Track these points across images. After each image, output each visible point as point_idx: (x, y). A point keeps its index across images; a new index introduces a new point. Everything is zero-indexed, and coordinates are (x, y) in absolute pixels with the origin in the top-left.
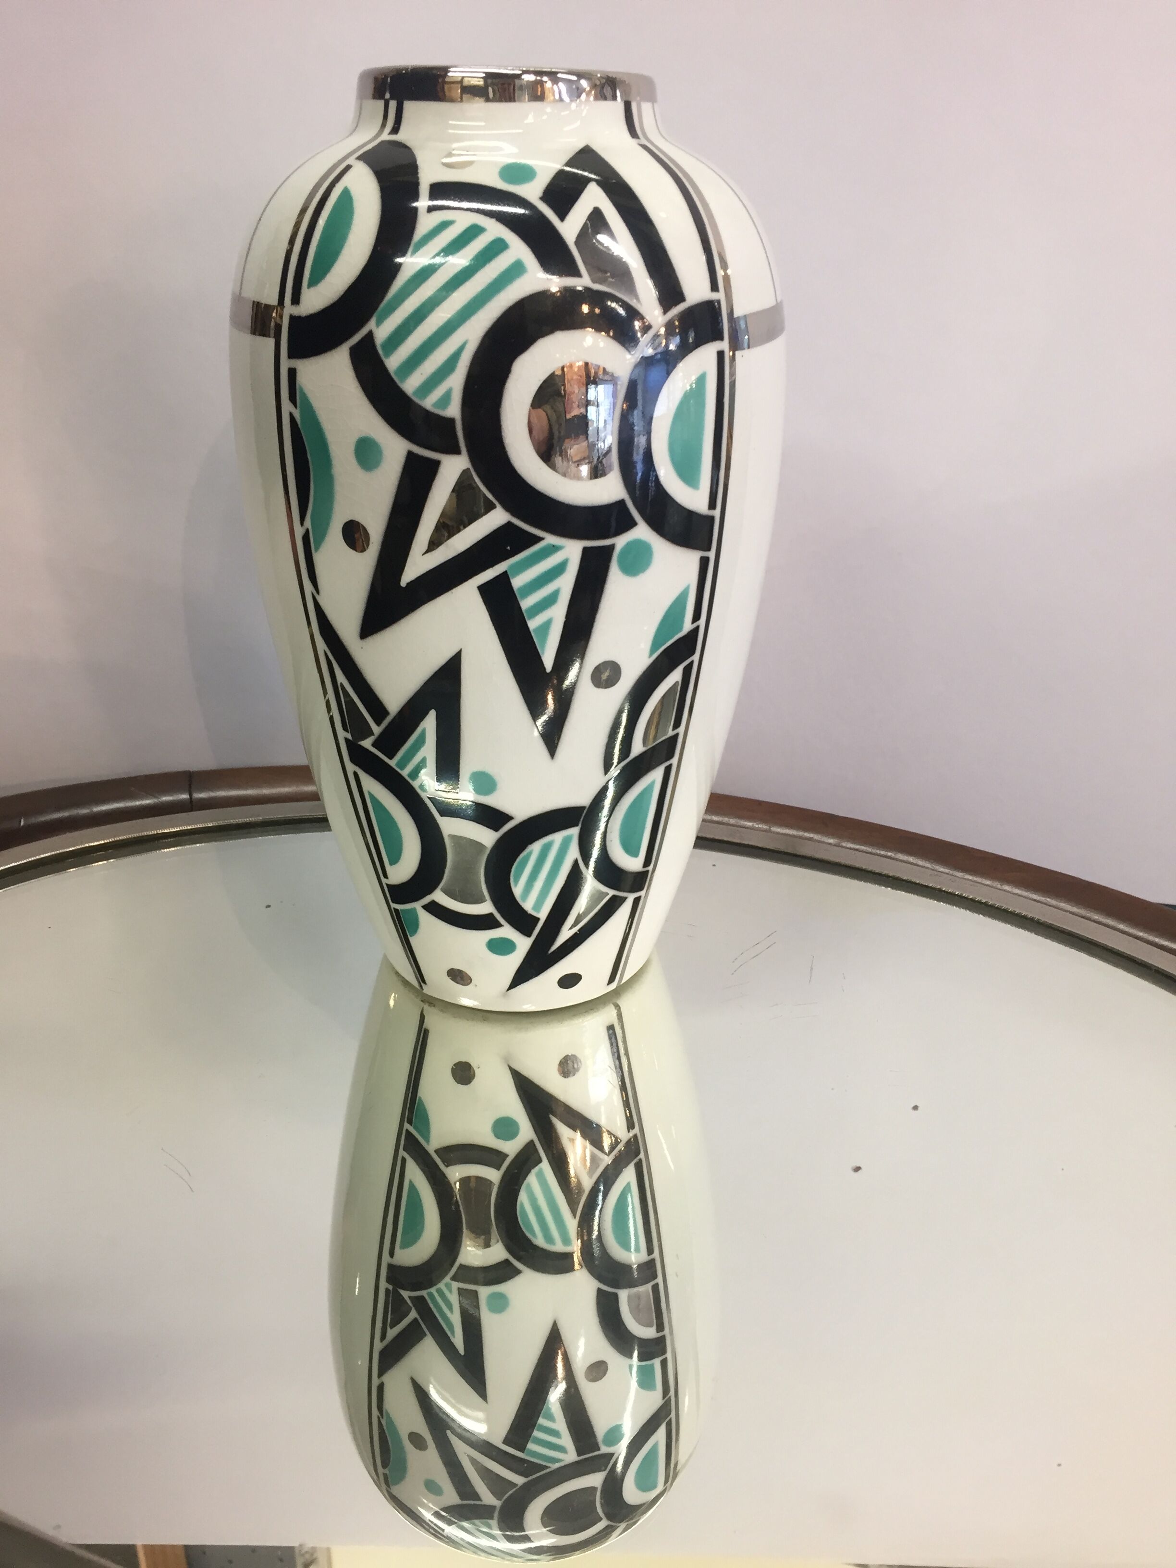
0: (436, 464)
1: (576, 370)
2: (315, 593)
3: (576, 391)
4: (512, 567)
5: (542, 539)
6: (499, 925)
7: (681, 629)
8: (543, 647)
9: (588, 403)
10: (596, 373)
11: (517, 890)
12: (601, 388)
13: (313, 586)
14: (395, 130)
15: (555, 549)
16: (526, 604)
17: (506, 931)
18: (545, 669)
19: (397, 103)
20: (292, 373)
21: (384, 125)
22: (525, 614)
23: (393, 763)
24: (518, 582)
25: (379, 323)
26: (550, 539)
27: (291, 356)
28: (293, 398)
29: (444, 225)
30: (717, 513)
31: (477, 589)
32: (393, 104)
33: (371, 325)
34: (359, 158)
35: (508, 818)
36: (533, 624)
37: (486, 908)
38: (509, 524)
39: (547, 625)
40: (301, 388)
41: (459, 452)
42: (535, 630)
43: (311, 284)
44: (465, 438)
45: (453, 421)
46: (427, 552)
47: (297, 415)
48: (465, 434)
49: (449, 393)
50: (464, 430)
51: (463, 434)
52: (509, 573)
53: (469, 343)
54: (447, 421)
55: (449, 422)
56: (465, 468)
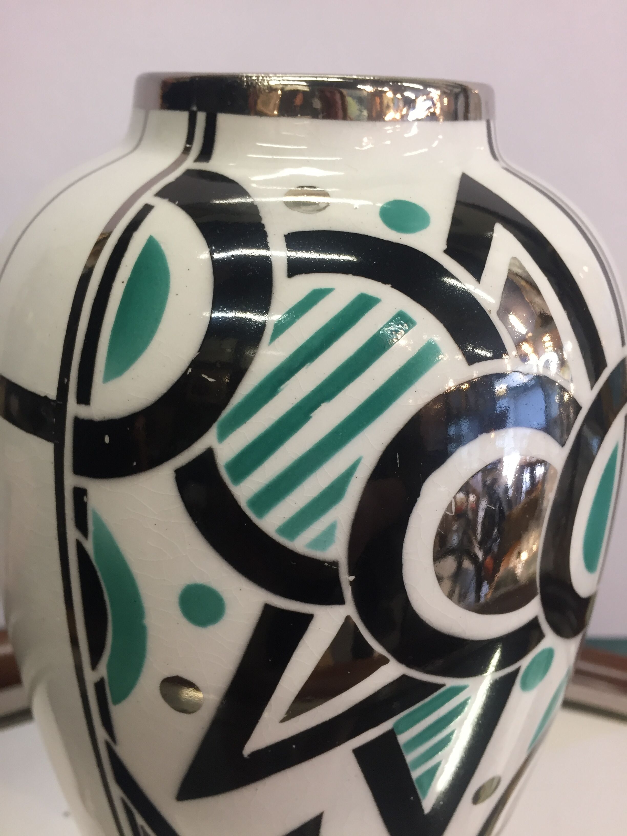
0: (307, 618)
4: (397, 724)
5: (443, 685)
8: (425, 793)
13: (109, 734)
14: (206, 154)
15: (454, 692)
16: (410, 758)
18: (423, 812)
19: (205, 115)
20: (80, 493)
21: (187, 151)
22: (409, 767)
24: (403, 739)
25: (222, 436)
26: (451, 683)
27: (78, 471)
28: (82, 527)
29: (316, 296)
31: (352, 753)
32: (201, 117)
33: (209, 440)
34: (161, 194)
36: (415, 774)
38: (403, 677)
39: (434, 769)
40: (95, 514)
41: (341, 601)
42: (420, 778)
43: (108, 377)
44: (351, 583)
45: (335, 564)
46: (284, 720)
47: (89, 546)
48: (352, 578)
49: (332, 528)
50: (350, 574)
51: (349, 580)
52: (395, 731)
53: (362, 461)
54: (326, 564)
55: (330, 565)
56: (348, 619)
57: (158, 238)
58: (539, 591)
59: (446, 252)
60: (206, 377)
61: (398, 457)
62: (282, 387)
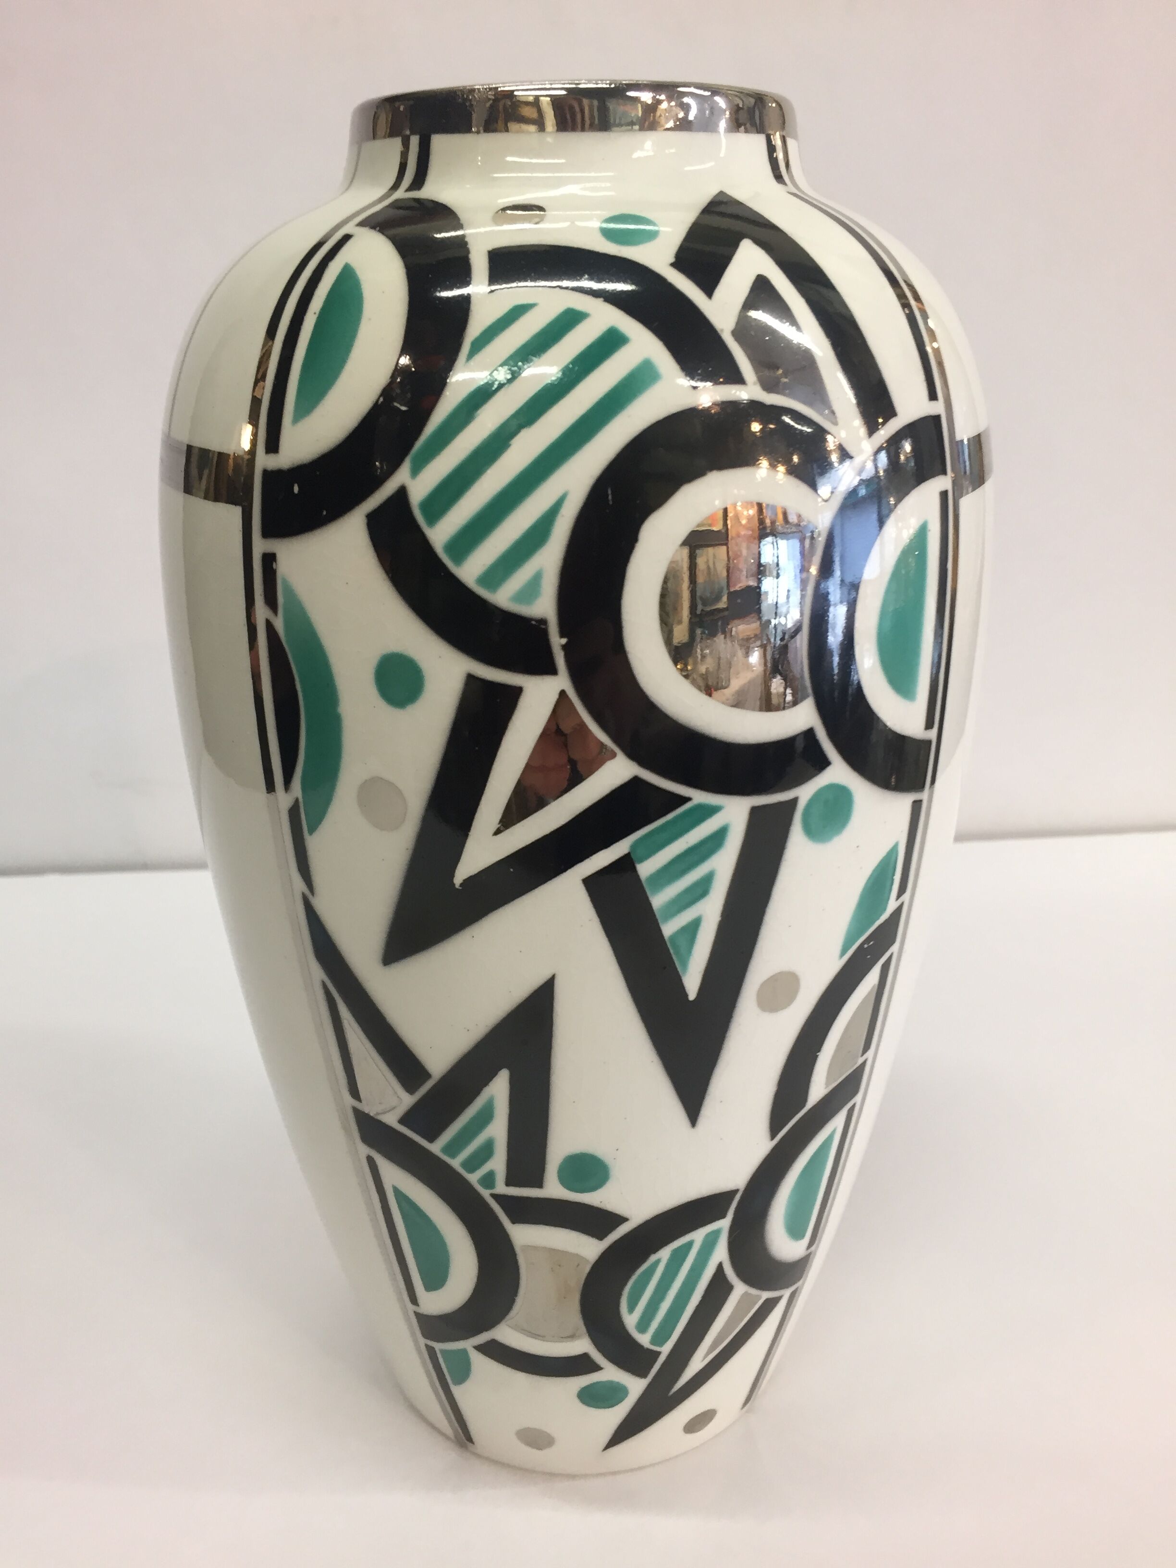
0: (515, 693)
1: (744, 522)
2: (307, 892)
3: (745, 552)
4: (634, 846)
5: (689, 799)
6: (597, 1368)
7: (885, 909)
8: (685, 965)
9: (760, 571)
10: (773, 523)
11: (630, 1320)
12: (783, 543)
13: (306, 884)
14: (419, 181)
15: (710, 811)
16: (658, 900)
17: (610, 1373)
18: (686, 995)
19: (420, 138)
20: (269, 559)
21: (400, 176)
22: (658, 916)
23: (436, 1148)
24: (646, 869)
25: (416, 471)
26: (699, 797)
27: (267, 533)
28: (271, 601)
29: (518, 312)
31: (581, 882)
32: (415, 141)
33: (402, 476)
34: (361, 224)
35: (621, 1220)
36: (669, 929)
37: (582, 1345)
38: (635, 779)
39: (694, 926)
40: (285, 581)
41: (552, 670)
42: (673, 937)
43: (297, 419)
44: (564, 647)
45: (543, 622)
46: (497, 832)
47: (279, 624)
48: (564, 641)
49: (537, 579)
50: (562, 635)
51: (560, 643)
52: (633, 856)
53: (568, 497)
54: (533, 622)
55: (537, 624)
56: (563, 693)
57: (355, 265)
58: (810, 690)
59: (673, 265)
60: (398, 405)
61: (609, 492)
62: (479, 412)
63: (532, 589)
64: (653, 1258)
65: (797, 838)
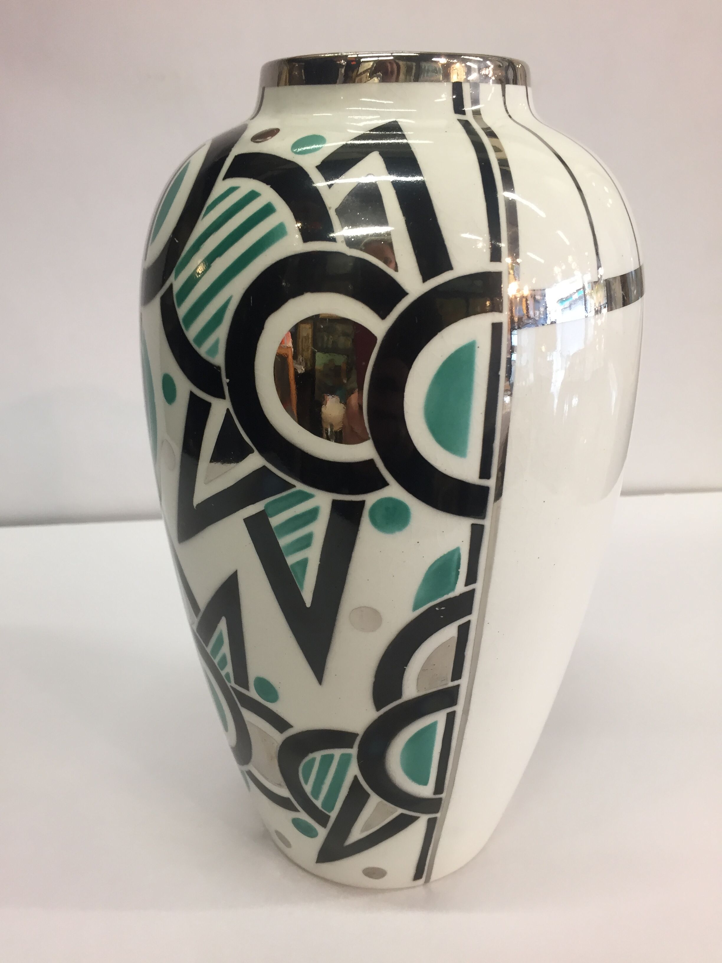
0: (208, 405)
4: (267, 506)
5: (294, 486)
6: (295, 809)
7: (453, 589)
8: (302, 584)
11: (307, 787)
15: (305, 497)
16: (284, 541)
17: (305, 816)
18: (304, 603)
22: (283, 551)
23: (209, 651)
24: (275, 521)
25: (176, 276)
26: (300, 486)
29: (230, 191)
30: (491, 483)
31: (243, 521)
33: (171, 279)
35: (288, 725)
36: (291, 560)
37: (284, 791)
38: (264, 467)
39: (305, 564)
41: (223, 397)
42: (293, 566)
44: (228, 384)
45: (219, 368)
46: (206, 483)
48: (228, 380)
49: (217, 342)
50: (227, 378)
51: (226, 381)
52: (267, 512)
53: (233, 299)
54: (215, 367)
55: (216, 369)
56: (228, 410)
57: (191, 161)
58: (370, 436)
59: (316, 167)
60: (176, 240)
61: (251, 298)
63: (213, 350)
64: (311, 756)
65: (366, 527)
